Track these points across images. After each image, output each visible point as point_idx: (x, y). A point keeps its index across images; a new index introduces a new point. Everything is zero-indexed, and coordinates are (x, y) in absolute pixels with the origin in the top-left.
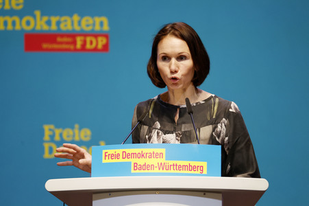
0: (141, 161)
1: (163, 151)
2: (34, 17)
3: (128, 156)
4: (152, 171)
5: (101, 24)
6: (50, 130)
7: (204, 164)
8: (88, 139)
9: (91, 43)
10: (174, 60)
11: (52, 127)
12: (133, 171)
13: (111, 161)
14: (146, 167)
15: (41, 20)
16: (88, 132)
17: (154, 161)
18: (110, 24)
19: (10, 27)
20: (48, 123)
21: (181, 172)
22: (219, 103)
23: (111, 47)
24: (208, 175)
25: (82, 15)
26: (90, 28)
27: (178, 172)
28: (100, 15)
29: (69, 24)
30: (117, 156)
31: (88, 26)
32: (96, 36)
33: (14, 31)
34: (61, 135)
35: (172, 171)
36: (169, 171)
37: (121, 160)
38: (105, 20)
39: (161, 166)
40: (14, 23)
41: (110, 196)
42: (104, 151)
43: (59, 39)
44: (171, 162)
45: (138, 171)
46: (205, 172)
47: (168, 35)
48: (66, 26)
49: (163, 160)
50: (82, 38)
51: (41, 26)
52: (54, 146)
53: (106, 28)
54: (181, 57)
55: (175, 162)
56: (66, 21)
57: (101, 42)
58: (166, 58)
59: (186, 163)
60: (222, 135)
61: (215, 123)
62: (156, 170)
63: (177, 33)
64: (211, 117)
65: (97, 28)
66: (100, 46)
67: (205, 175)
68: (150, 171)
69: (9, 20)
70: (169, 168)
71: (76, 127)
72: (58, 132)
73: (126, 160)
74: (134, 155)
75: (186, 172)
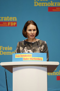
0: (25, 57)
1: (31, 55)
3: (22, 56)
5: (15, 19)
6: (1, 47)
7: (42, 58)
8: (11, 50)
9: (12, 24)
10: (32, 31)
12: (23, 60)
13: (17, 57)
14: (27, 59)
16: (12, 48)
18: (17, 19)
24: (43, 61)
28: (14, 17)
30: (19, 56)
31: (11, 19)
32: (13, 22)
35: (34, 60)
37: (20, 57)
38: (16, 18)
39: (31, 59)
41: (17, 67)
42: (16, 55)
43: (3, 23)
45: (25, 60)
49: (31, 57)
50: (10, 23)
52: (2, 52)
54: (34, 30)
56: (5, 18)
57: (15, 24)
59: (37, 58)
61: (41, 46)
62: (30, 60)
65: (14, 20)
66: (14, 25)
70: (33, 59)
71: (8, 46)
72: (3, 48)
73: (21, 57)
74: (24, 56)
75: (37, 60)
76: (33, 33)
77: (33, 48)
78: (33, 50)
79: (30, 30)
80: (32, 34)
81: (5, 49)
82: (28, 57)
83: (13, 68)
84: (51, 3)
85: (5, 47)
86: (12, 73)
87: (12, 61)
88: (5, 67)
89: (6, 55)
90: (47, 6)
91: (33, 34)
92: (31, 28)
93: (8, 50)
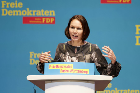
0: (63, 69)
1: (72, 65)
2: (27, 10)
3: (58, 67)
6: (32, 54)
7: (88, 70)
9: (48, 20)
11: (33, 53)
12: (60, 73)
13: (52, 69)
14: (65, 71)
15: (29, 11)
17: (68, 69)
18: (55, 13)
20: (32, 51)
21: (79, 73)
23: (56, 22)
25: (45, 10)
26: (48, 15)
27: (78, 73)
28: (52, 10)
29: (40, 13)
30: (54, 67)
31: (47, 14)
32: (50, 18)
33: (19, 16)
35: (75, 73)
36: (74, 73)
37: (56, 68)
39: (71, 71)
40: (19, 13)
41: (51, 82)
42: (49, 65)
43: (36, 19)
44: (75, 69)
45: (62, 73)
46: (88, 73)
47: (76, 19)
48: (38, 14)
49: (72, 69)
50: (45, 19)
51: (29, 14)
52: (34, 60)
55: (77, 69)
56: (38, 12)
57: (52, 20)
58: (73, 27)
59: (81, 70)
60: (94, 58)
61: (91, 53)
62: (69, 72)
63: (79, 18)
66: (51, 22)
67: (88, 74)
68: (67, 73)
69: (17, 12)
70: (74, 71)
72: (35, 54)
73: (58, 68)
74: (61, 66)
75: (81, 73)
77: (79, 55)
80: (74, 33)
81: (38, 57)
82: (67, 69)
83: (45, 84)
88: (35, 82)
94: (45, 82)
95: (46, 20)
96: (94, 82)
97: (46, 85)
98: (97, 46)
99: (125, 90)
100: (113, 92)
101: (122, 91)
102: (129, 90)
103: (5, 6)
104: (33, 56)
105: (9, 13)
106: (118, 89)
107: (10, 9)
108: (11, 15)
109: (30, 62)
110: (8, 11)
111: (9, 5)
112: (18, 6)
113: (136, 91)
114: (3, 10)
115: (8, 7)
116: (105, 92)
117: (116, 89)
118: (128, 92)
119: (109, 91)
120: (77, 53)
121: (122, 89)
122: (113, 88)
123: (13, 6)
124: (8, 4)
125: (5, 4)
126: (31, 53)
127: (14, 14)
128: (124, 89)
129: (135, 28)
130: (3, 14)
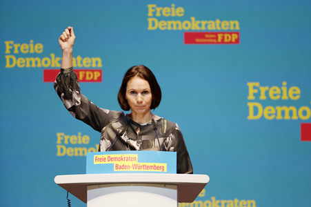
0: (120, 163)
1: (135, 156)
2: (51, 58)
3: (111, 159)
4: (129, 170)
5: (97, 62)
6: (61, 136)
7: (165, 165)
8: (87, 142)
9: (90, 76)
10: (139, 95)
11: (63, 134)
12: (115, 170)
13: (99, 163)
14: (124, 167)
15: (55, 60)
16: (88, 138)
17: (130, 163)
18: (102, 63)
19: (34, 65)
20: (60, 132)
21: (149, 170)
22: (167, 123)
23: (103, 78)
24: (168, 172)
26: (89, 66)
27: (147, 170)
28: (95, 56)
29: (74, 62)
30: (104, 159)
31: (87, 64)
32: (93, 71)
33: (36, 68)
34: (69, 140)
35: (142, 170)
36: (140, 170)
37: (107, 162)
38: (99, 60)
39: (135, 166)
41: (99, 187)
42: (95, 156)
44: (142, 164)
45: (118, 170)
46: (165, 170)
47: (136, 77)
49: (136, 162)
50: (83, 72)
51: (55, 64)
52: (64, 148)
53: (100, 65)
54: (144, 92)
55: (144, 164)
57: (97, 75)
59: (152, 164)
60: (169, 145)
61: (165, 136)
62: (131, 169)
63: (141, 75)
64: (162, 132)
65: (94, 65)
66: (96, 78)
67: (165, 173)
68: (127, 170)
69: (33, 60)
70: (140, 168)
71: (80, 134)
72: (66, 138)
73: (110, 162)
74: (116, 159)
75: (152, 170)
76: (140, 100)
77: (144, 138)
78: (143, 141)
79: (134, 92)
80: (138, 102)
81: (72, 142)
82: (126, 163)
83: (88, 191)
84: (191, 21)
85: (71, 134)
86: (86, 203)
87: (85, 173)
88: (69, 187)
89: (74, 156)
90: (180, 31)
91: (142, 102)
92: (135, 88)
93: (80, 142)
94: (88, 187)
95: (85, 75)
96: (176, 186)
97: (90, 192)
98: (177, 125)
99: (229, 201)
100: (207, 205)
101: (223, 202)
102: (236, 201)
103: (12, 50)
104: (63, 141)
105: (20, 63)
106: (216, 199)
107: (19, 55)
108: (23, 66)
109: (56, 152)
110: (17, 59)
111: (19, 49)
112: (34, 49)
113: (249, 202)
114: (8, 58)
115: (16, 51)
116: (194, 205)
117: (213, 198)
118: (234, 204)
119: (200, 202)
120: (141, 135)
121: (224, 199)
122: (207, 198)
123: (25, 50)
124: (16, 46)
125: (11, 47)
126: (59, 135)
127: (28, 65)
128: (227, 199)
129: (247, 88)
130: (8, 65)
